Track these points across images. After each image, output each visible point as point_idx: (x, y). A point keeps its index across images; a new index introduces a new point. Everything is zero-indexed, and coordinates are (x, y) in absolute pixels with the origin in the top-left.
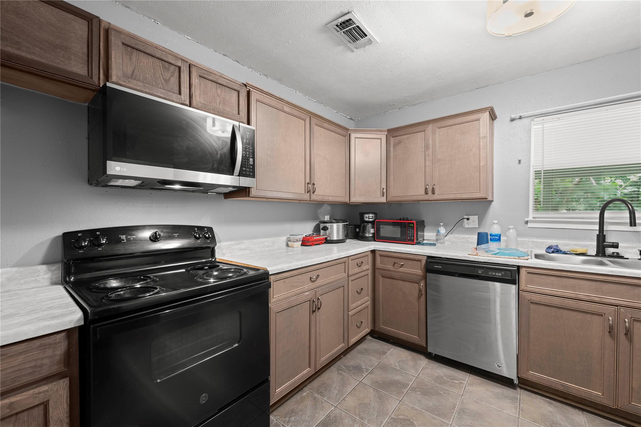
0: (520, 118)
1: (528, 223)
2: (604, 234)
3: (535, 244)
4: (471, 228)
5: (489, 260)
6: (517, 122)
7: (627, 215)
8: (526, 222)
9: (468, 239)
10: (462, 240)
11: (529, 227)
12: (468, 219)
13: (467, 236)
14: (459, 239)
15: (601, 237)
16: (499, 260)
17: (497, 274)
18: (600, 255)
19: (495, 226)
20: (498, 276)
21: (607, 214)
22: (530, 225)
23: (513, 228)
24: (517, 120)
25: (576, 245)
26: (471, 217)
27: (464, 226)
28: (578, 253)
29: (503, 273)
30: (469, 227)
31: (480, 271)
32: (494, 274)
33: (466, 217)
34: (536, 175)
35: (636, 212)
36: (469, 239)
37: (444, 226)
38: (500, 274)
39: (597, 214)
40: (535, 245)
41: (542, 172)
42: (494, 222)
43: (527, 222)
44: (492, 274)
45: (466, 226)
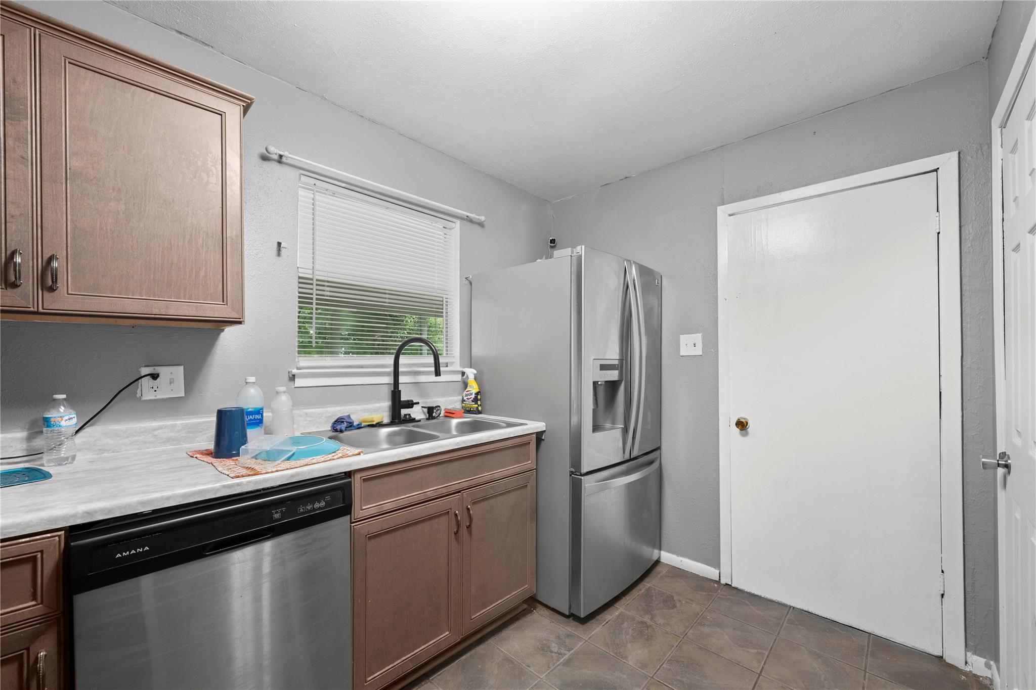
0: (280, 159)
1: (296, 380)
2: (400, 389)
3: (310, 419)
4: (162, 400)
5: (292, 476)
6: (272, 166)
7: (431, 360)
8: (291, 376)
9: (156, 433)
10: (135, 438)
11: (295, 388)
12: (155, 376)
13: (155, 424)
14: (127, 437)
15: (396, 393)
16: (313, 471)
17: (317, 505)
18: (396, 421)
19: (252, 391)
20: (320, 508)
21: (403, 360)
22: (299, 382)
23: (284, 392)
24: (274, 162)
25: (365, 411)
26: (164, 371)
27: (138, 395)
28: (374, 423)
29: (328, 498)
30: (159, 397)
31: (277, 513)
32: (309, 507)
33: (145, 371)
34: (301, 285)
35: (440, 357)
36: (160, 431)
37: (71, 402)
38: (323, 504)
39: (390, 360)
40: (310, 421)
41: (315, 282)
42: (248, 381)
43: (293, 378)
44: (306, 509)
45: (148, 396)
